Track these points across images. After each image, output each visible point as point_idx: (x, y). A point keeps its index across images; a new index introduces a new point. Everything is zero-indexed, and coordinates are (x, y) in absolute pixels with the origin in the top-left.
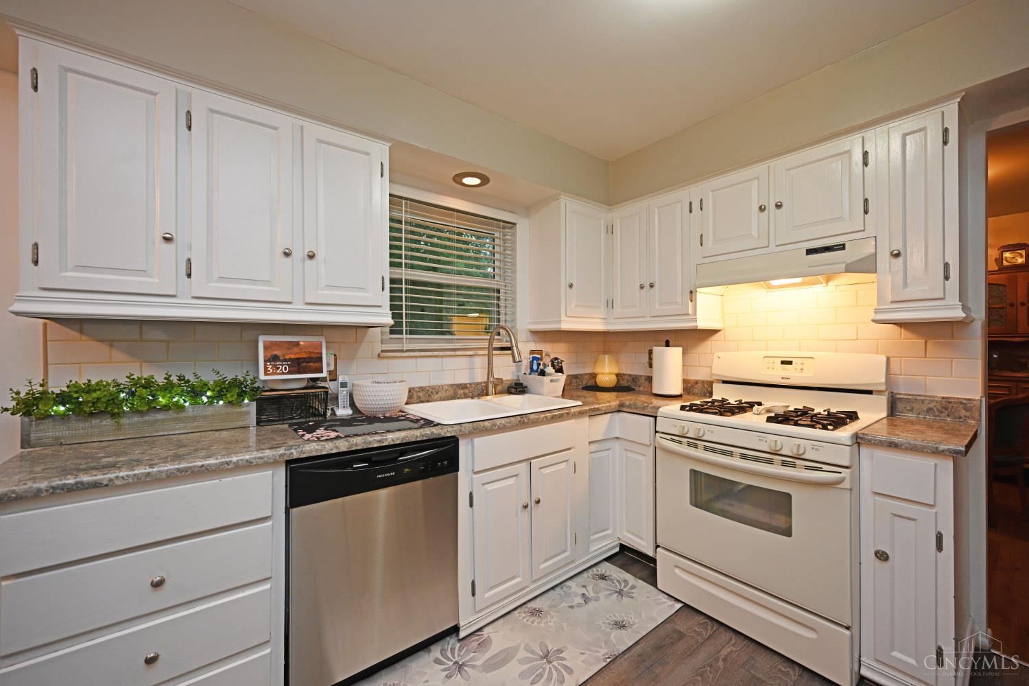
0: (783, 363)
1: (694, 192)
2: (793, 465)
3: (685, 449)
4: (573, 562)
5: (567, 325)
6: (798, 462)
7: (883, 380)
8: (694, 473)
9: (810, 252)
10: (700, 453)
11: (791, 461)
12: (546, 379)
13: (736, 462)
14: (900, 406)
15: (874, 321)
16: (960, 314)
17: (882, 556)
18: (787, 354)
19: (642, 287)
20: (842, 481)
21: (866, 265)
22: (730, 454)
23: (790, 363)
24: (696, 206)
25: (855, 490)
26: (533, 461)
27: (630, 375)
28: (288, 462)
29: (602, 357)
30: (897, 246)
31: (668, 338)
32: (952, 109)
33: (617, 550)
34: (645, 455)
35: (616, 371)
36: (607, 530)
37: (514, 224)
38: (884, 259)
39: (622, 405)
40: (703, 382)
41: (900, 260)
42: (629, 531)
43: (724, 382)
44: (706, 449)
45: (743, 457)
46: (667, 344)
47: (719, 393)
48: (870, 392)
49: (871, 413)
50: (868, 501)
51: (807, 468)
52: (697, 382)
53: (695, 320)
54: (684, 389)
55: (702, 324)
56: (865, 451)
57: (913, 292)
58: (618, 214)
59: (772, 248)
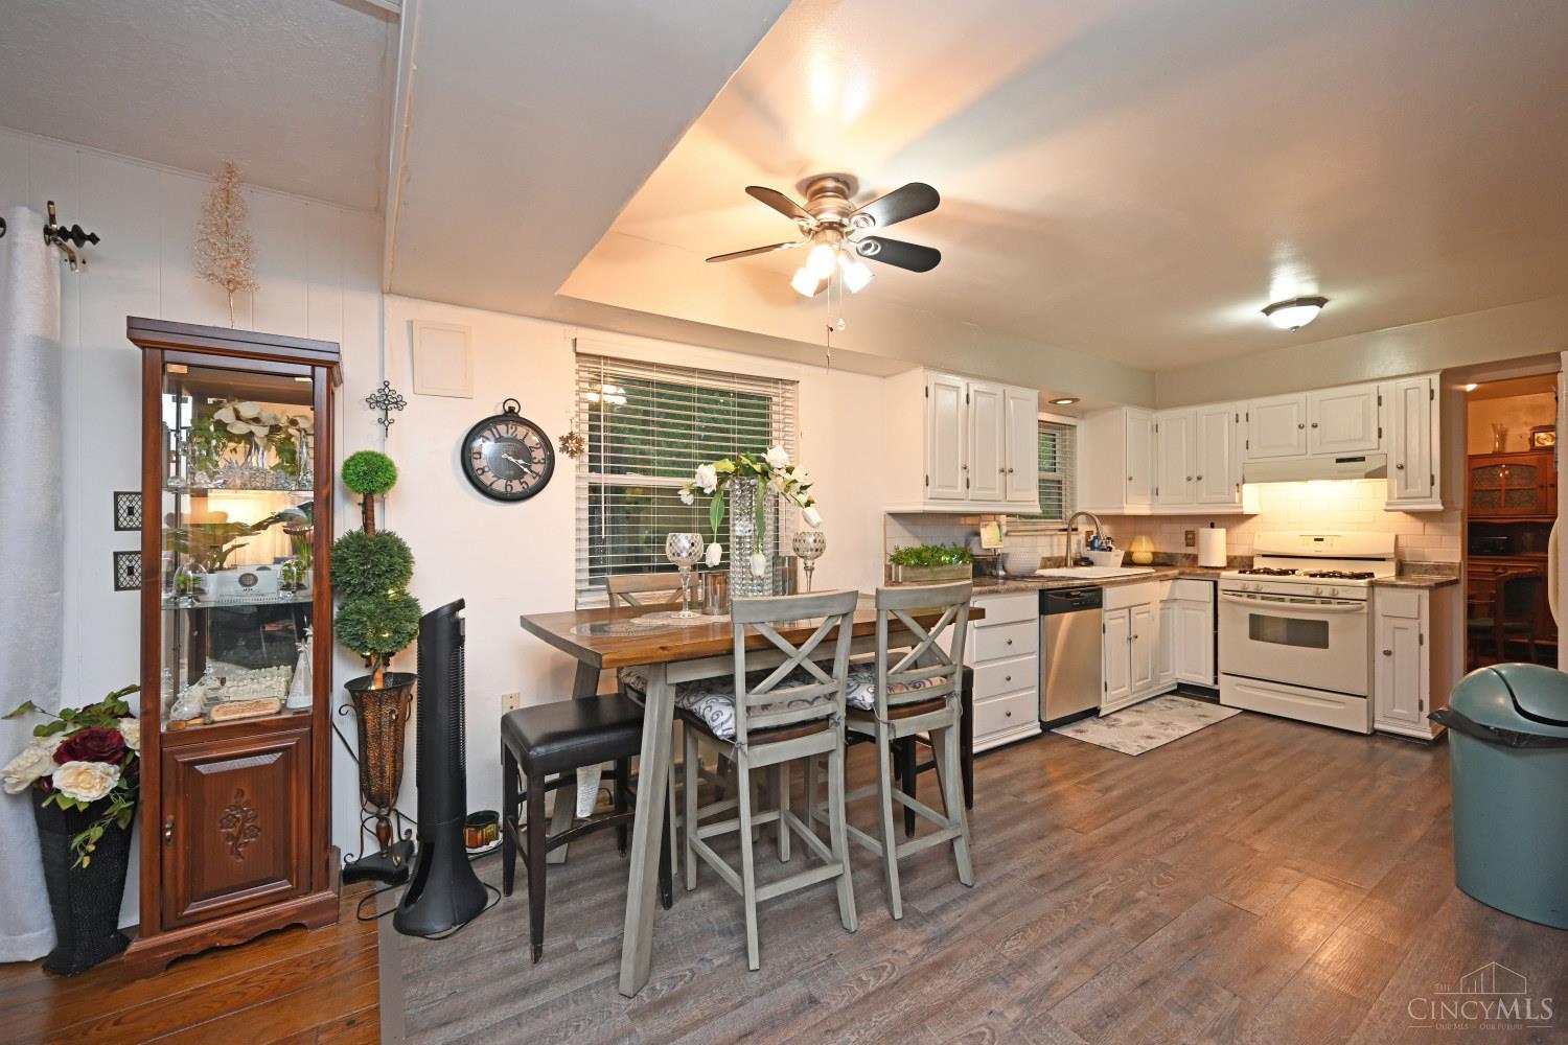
0: (1316, 540)
1: (1241, 406)
2: (1330, 603)
3: (1245, 599)
4: (1151, 687)
5: (1129, 510)
6: (1333, 600)
7: (1393, 551)
8: (1252, 616)
9: (1339, 461)
10: (1258, 601)
11: (1326, 600)
12: (1112, 554)
13: (1287, 604)
14: (1406, 570)
15: (1387, 510)
16: (1440, 507)
17: (1388, 653)
18: (1319, 534)
19: (1189, 479)
20: (1362, 608)
21: (1380, 473)
22: (1282, 600)
23: (1322, 540)
24: (1242, 417)
25: (1371, 615)
26: (1133, 609)
27: (1165, 553)
28: (1040, 591)
29: (1139, 537)
30: (1402, 462)
31: (1213, 521)
32: (1436, 378)
33: (1176, 687)
34: (1204, 611)
35: (1153, 549)
36: (1167, 671)
37: (1075, 426)
38: (1392, 470)
39: (1182, 573)
40: (1242, 557)
41: (1403, 472)
42: (1186, 672)
43: (1264, 556)
44: (1263, 598)
45: (1292, 601)
46: (1212, 526)
47: (1259, 564)
48: (1383, 560)
49: (1385, 572)
50: (1380, 621)
51: (1339, 603)
52: (1235, 557)
53: (1241, 507)
54: (1228, 563)
55: (1247, 510)
56: (1377, 590)
57: (1411, 491)
58: (1161, 416)
59: (1307, 456)
